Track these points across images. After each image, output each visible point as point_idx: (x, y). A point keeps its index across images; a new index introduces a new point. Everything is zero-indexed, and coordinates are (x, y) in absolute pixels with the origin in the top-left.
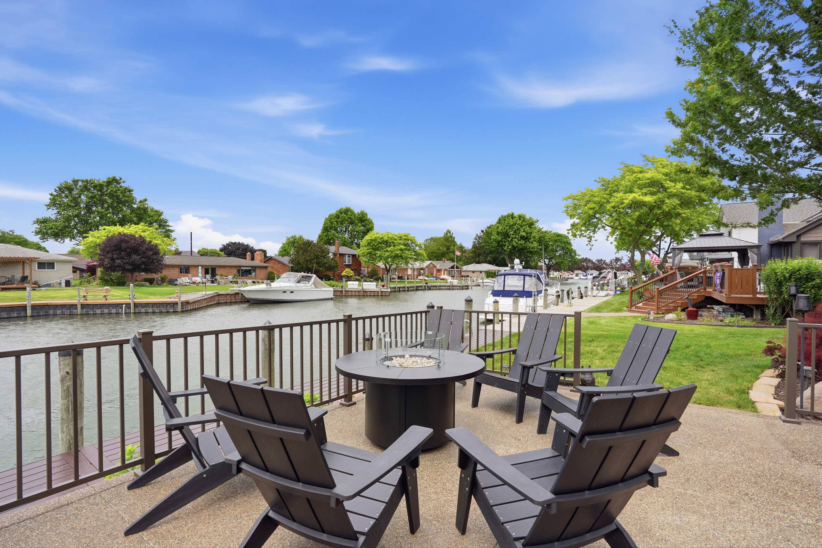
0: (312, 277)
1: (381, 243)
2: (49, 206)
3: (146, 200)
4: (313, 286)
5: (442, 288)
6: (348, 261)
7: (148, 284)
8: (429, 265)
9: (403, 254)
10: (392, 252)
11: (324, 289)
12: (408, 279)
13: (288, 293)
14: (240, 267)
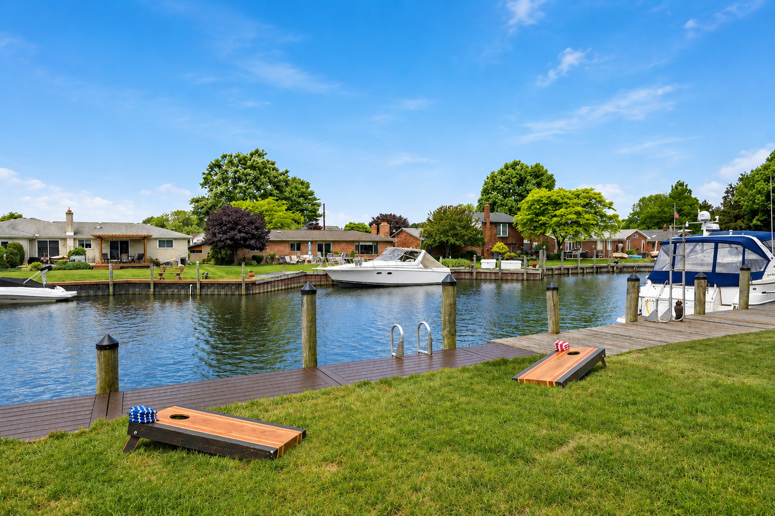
0: (420, 253)
1: (547, 204)
2: (203, 185)
3: (287, 172)
4: (421, 266)
5: (642, 269)
6: (502, 232)
7: (255, 262)
8: (633, 235)
9: (580, 220)
10: (562, 216)
11: (435, 269)
12: (597, 256)
13: (384, 274)
14: (359, 242)
